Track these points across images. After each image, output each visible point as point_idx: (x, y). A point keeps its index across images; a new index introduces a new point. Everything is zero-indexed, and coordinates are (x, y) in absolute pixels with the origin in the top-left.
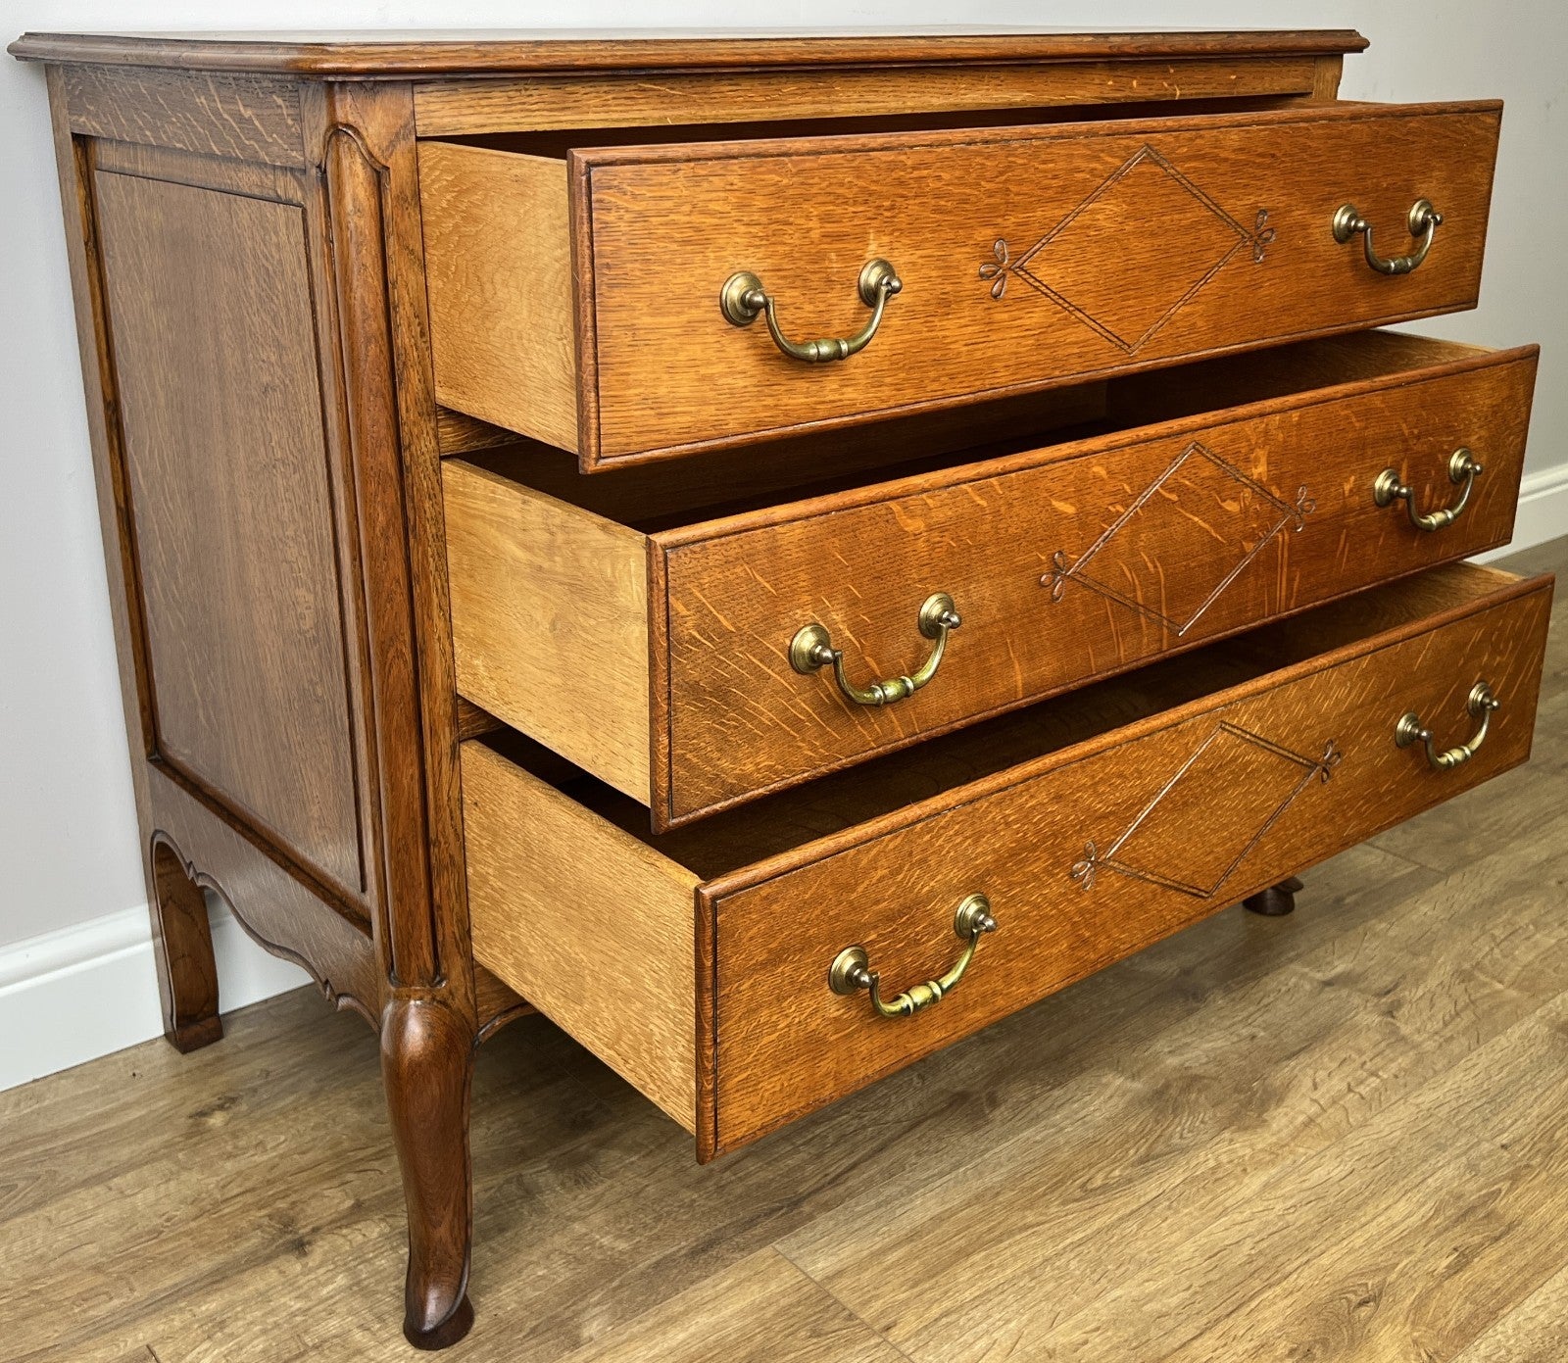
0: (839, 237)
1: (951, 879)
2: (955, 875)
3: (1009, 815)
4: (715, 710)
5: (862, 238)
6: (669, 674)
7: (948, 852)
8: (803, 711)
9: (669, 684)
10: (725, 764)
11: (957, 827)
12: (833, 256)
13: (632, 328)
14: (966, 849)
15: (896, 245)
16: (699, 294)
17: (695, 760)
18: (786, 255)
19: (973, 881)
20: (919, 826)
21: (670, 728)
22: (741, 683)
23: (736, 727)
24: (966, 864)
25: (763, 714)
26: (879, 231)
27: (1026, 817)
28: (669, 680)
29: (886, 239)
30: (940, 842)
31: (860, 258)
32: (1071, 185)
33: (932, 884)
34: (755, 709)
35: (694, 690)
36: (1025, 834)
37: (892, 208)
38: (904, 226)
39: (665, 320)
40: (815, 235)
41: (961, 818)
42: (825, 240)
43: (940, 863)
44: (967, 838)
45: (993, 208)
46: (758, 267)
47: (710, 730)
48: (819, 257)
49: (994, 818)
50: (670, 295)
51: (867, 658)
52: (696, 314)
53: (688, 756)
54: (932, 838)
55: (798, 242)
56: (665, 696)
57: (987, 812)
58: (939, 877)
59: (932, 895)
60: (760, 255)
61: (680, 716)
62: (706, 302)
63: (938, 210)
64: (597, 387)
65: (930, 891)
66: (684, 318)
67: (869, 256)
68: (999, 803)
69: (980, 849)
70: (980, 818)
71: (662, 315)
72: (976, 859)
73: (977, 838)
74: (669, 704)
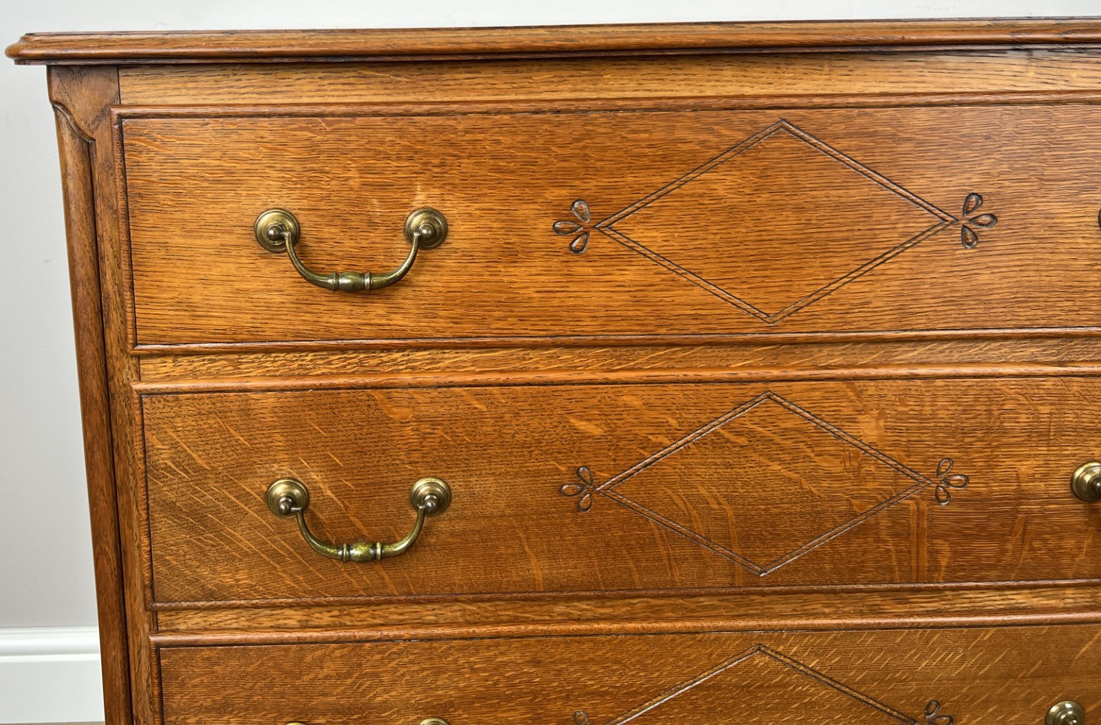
0: (383, 187)
1: (408, 699)
2: (417, 697)
3: (475, 663)
4: (192, 528)
5: (409, 189)
6: (147, 490)
7: (403, 675)
8: (283, 548)
9: (147, 498)
10: (204, 572)
11: (411, 657)
12: (375, 202)
13: (165, 246)
14: (425, 678)
15: (446, 197)
16: (231, 223)
17: (175, 563)
18: (323, 199)
19: (434, 707)
20: (368, 645)
21: (149, 531)
22: (218, 512)
23: (213, 546)
24: (424, 692)
25: (241, 541)
26: (427, 185)
27: (495, 669)
28: (147, 495)
29: (436, 191)
30: (393, 664)
31: (406, 206)
32: (674, 155)
33: (386, 696)
34: (233, 536)
35: (170, 507)
36: (495, 684)
37: (442, 165)
38: (457, 181)
39: (198, 242)
40: (355, 183)
41: (416, 651)
42: (366, 187)
43: (393, 683)
44: (424, 669)
45: (570, 172)
46: (291, 205)
47: (188, 543)
48: (360, 202)
49: (455, 661)
50: (203, 223)
51: (352, 519)
52: (228, 239)
53: (167, 558)
54: (383, 658)
55: (335, 188)
56: (144, 507)
57: (446, 653)
58: (393, 693)
59: (385, 706)
60: (294, 196)
61: (159, 526)
62: (239, 230)
63: (500, 170)
64: (132, 288)
65: (384, 702)
66: (217, 242)
67: (416, 204)
68: (461, 649)
69: (439, 683)
70: (440, 657)
71: (196, 237)
72: (437, 688)
73: (438, 672)
74: (148, 514)
